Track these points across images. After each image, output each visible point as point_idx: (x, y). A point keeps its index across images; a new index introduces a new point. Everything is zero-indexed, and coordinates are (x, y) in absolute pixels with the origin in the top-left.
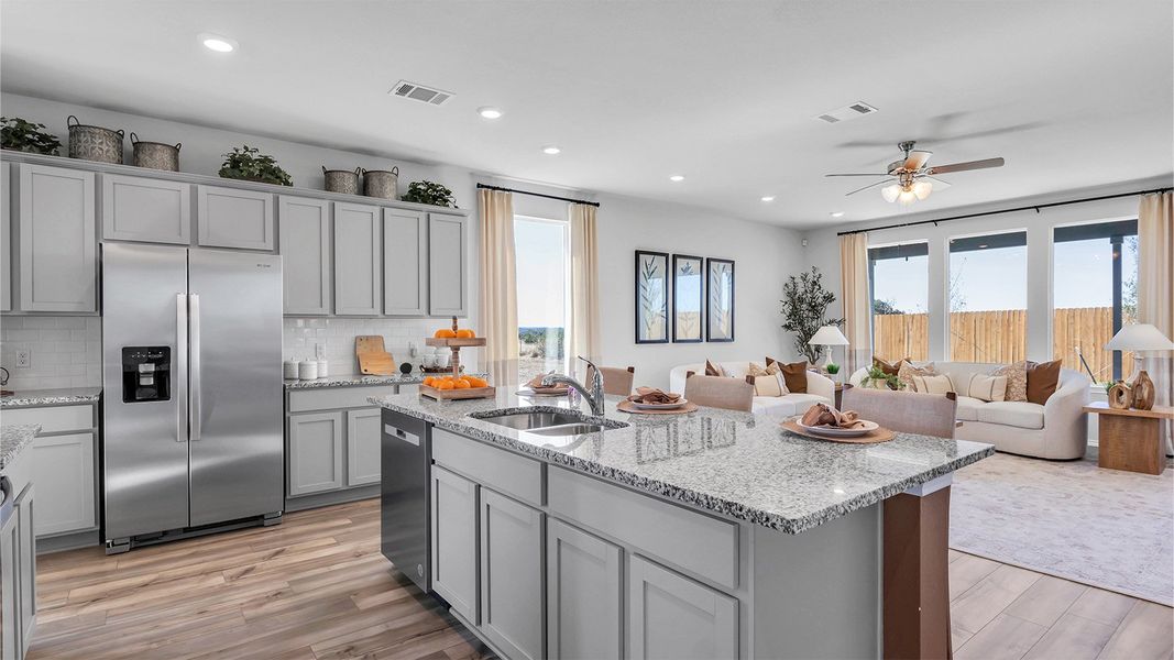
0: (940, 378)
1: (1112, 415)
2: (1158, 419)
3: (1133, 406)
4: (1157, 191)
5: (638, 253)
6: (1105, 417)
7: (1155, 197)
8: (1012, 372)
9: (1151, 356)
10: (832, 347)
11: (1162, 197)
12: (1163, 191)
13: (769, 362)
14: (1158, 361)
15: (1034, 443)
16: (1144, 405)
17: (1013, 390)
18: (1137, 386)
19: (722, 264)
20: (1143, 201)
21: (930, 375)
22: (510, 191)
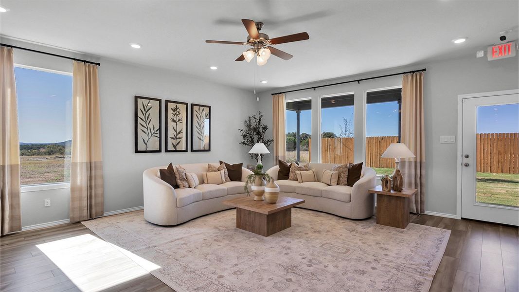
0: (310, 172)
1: (383, 195)
2: (404, 197)
3: (393, 189)
4: (410, 72)
5: (136, 98)
6: (380, 195)
7: (409, 75)
8: (341, 169)
9: (407, 160)
10: (261, 155)
11: (413, 75)
12: (413, 72)
13: (221, 163)
14: (410, 163)
15: (345, 210)
16: (398, 189)
17: (341, 179)
18: (395, 178)
19: (201, 108)
20: (404, 77)
21: (305, 170)
22: (12, 47)
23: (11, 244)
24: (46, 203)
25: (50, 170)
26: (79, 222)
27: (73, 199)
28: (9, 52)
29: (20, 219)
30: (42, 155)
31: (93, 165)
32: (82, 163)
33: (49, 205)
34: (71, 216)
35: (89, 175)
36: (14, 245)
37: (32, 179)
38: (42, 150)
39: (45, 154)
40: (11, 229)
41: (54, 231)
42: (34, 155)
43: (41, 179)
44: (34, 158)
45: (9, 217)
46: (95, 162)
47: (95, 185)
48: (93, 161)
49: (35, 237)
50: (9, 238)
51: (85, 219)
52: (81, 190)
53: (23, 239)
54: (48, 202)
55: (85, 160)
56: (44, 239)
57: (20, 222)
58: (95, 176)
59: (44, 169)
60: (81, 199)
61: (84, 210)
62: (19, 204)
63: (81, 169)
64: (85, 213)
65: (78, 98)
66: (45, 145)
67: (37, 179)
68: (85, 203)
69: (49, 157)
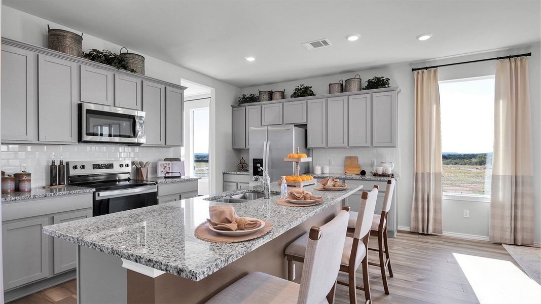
22: (437, 67)
23: (433, 243)
24: (465, 214)
25: (478, 180)
26: (500, 244)
27: (493, 216)
28: (435, 72)
29: (441, 224)
30: (473, 165)
31: (520, 180)
32: (504, 177)
33: (468, 216)
34: (491, 234)
35: (514, 191)
36: (435, 245)
37: (460, 188)
38: (474, 160)
39: (476, 164)
40: (434, 230)
41: (471, 245)
42: (465, 164)
43: (468, 189)
44: (465, 167)
45: (433, 219)
46: (523, 177)
47: (522, 205)
48: (520, 174)
49: (453, 244)
50: (432, 238)
51: (507, 242)
52: (503, 207)
53: (442, 242)
54: (467, 213)
55: (509, 173)
56: (461, 249)
57: (441, 226)
58: (523, 193)
59: (473, 179)
60: (503, 217)
61: (506, 231)
62: (441, 209)
63: (504, 183)
64: (508, 236)
65: (501, 101)
66: (477, 155)
67: (465, 189)
68: (507, 223)
69: (479, 167)
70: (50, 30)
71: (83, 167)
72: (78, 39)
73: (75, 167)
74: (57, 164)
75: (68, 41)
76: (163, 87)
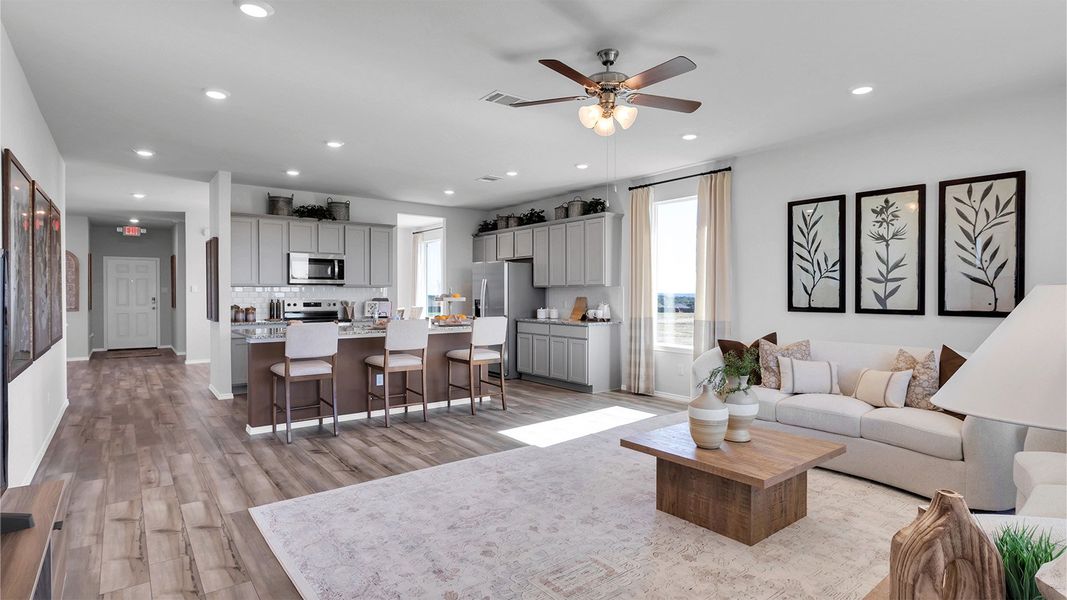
5: (791, 205)
19: (981, 186)
22: (650, 185)
31: (716, 327)
40: (648, 389)
48: (717, 320)
70: (270, 197)
71: (295, 305)
72: (289, 201)
73: (289, 305)
74: (275, 302)
75: (281, 204)
76: (367, 229)
